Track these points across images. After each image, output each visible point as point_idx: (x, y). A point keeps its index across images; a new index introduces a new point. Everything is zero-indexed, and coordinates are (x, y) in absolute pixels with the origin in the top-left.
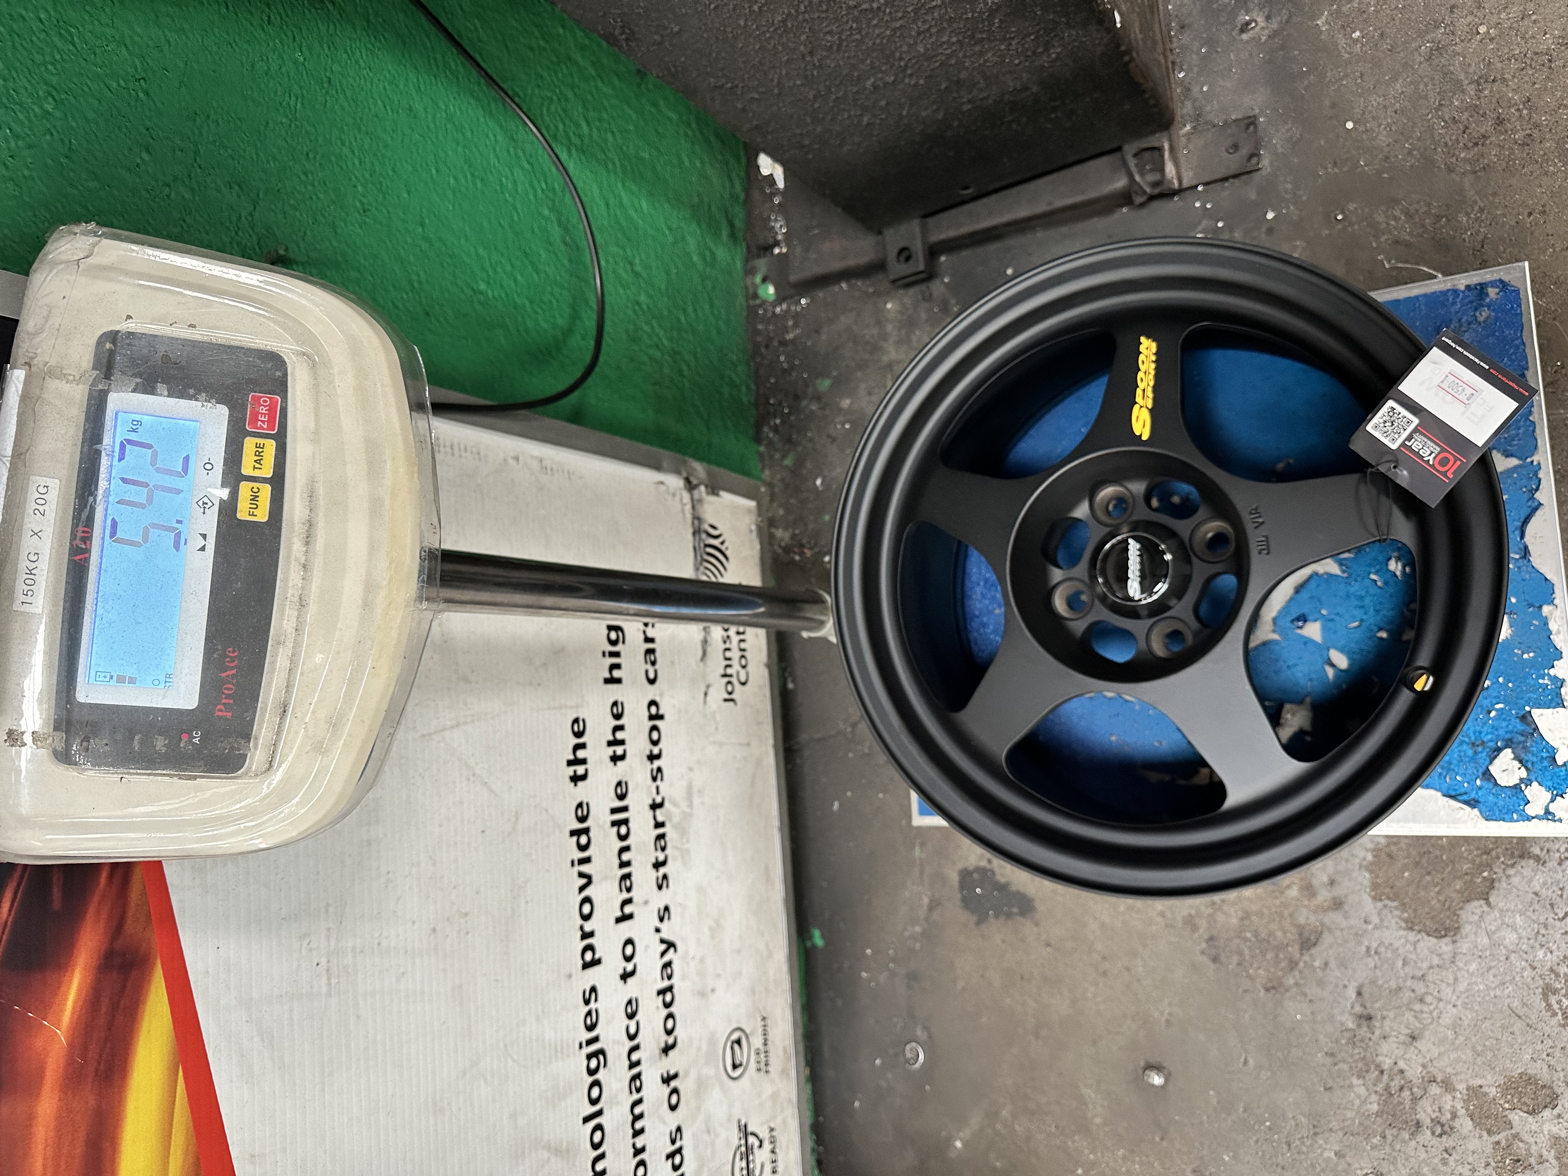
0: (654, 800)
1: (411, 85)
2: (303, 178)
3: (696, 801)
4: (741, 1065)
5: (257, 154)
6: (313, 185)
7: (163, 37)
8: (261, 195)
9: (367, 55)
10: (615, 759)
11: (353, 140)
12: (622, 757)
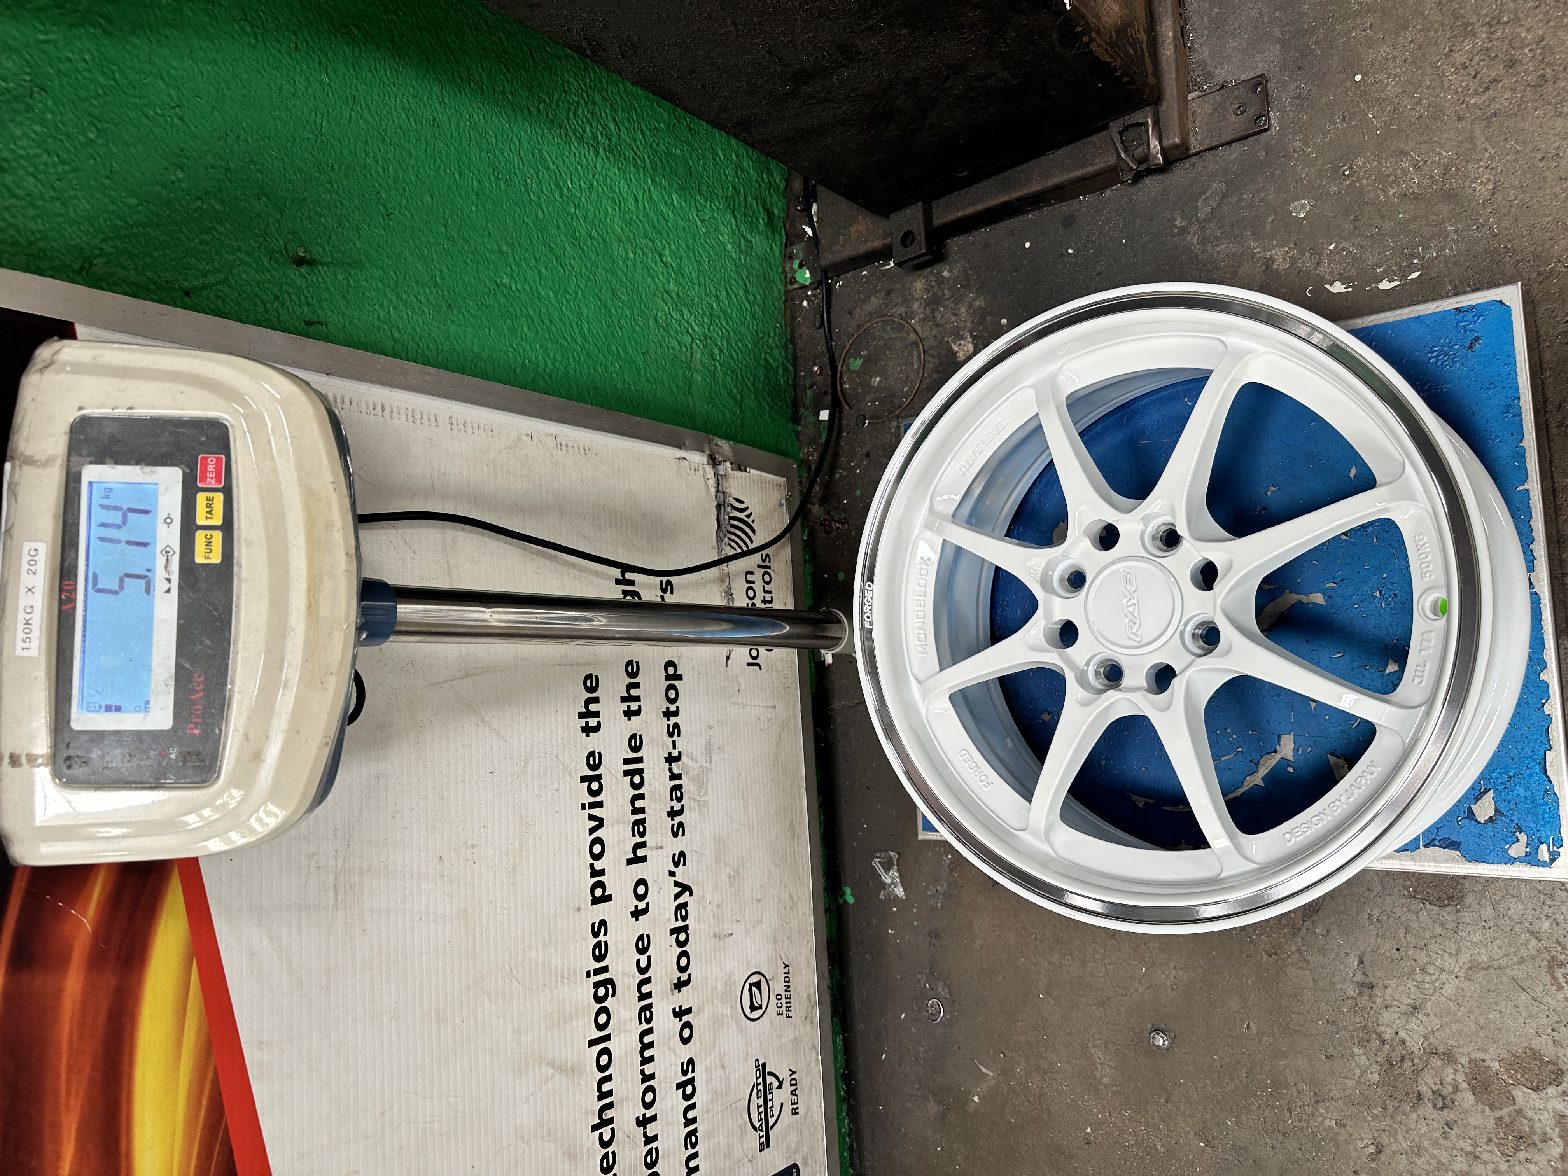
0: (670, 753)
1: (434, 98)
2: (329, 187)
3: (715, 757)
4: (760, 1007)
5: (284, 168)
6: (338, 194)
7: (196, 69)
8: (288, 204)
9: (391, 73)
10: (629, 714)
11: (377, 151)
12: (638, 712)
